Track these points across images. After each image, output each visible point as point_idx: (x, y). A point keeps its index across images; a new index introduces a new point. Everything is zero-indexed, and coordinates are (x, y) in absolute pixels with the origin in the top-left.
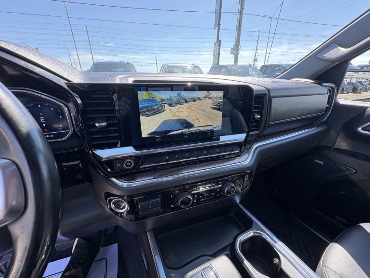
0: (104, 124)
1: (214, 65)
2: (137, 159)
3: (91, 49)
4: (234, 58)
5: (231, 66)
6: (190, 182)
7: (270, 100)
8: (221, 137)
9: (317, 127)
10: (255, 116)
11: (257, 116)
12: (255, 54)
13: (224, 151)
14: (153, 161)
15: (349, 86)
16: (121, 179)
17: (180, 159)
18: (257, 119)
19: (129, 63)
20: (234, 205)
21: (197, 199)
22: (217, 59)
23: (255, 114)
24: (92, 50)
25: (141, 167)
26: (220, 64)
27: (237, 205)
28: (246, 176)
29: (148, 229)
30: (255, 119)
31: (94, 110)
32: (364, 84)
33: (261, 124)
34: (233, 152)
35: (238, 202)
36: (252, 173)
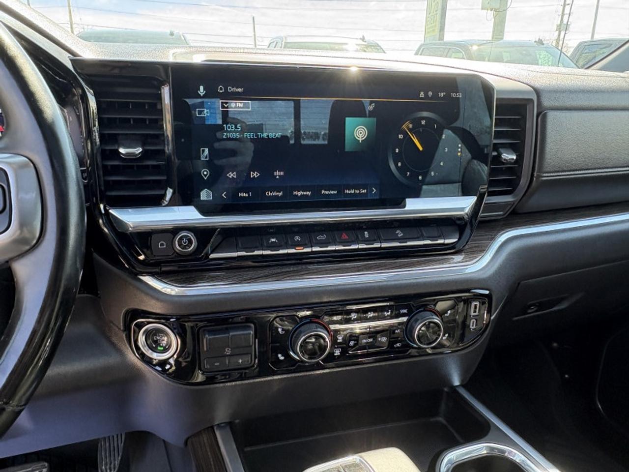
0: (136, 151)
1: (428, 42)
2: (203, 234)
5: (480, 43)
6: (325, 300)
7: (542, 115)
8: (408, 200)
10: (502, 154)
11: (508, 154)
12: (561, 8)
13: (416, 236)
14: (240, 245)
16: (165, 279)
17: (305, 246)
18: (508, 162)
20: (446, 389)
21: (342, 348)
23: (501, 150)
25: (212, 256)
27: (453, 389)
28: (474, 303)
29: (216, 423)
30: (503, 163)
31: (116, 118)
33: (519, 178)
34: (441, 241)
35: (456, 382)
36: (489, 297)
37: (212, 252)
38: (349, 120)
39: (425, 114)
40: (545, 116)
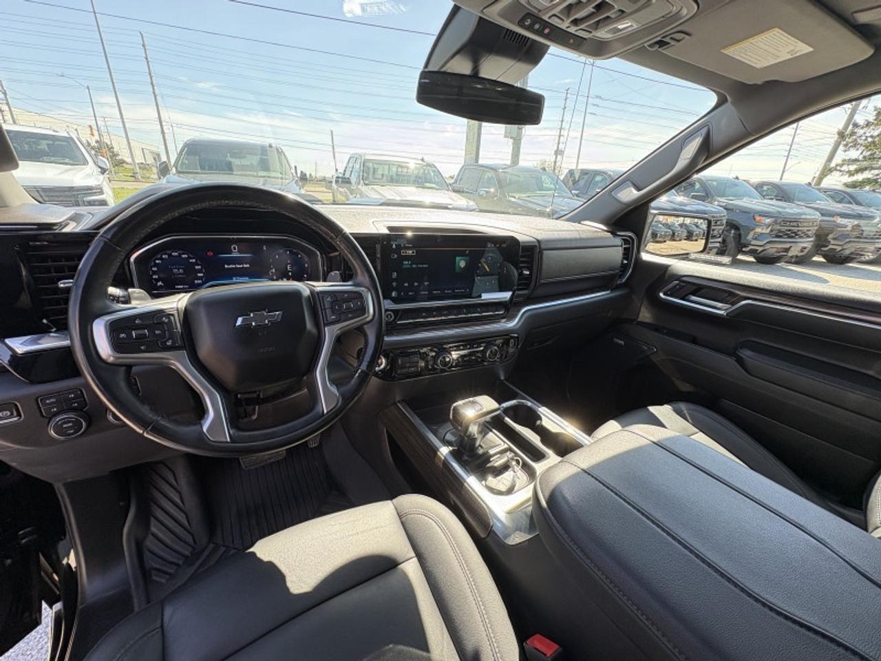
3: (155, 96)
4: (511, 147)
5: (504, 167)
6: (450, 341)
7: (541, 252)
8: (483, 294)
9: (611, 290)
11: (526, 271)
14: (410, 317)
15: (682, 230)
17: (438, 317)
18: (526, 275)
19: (274, 145)
22: (475, 148)
23: (523, 269)
24: (158, 98)
25: (397, 322)
26: (481, 162)
28: (511, 341)
29: (397, 401)
30: (524, 275)
32: (701, 227)
33: (530, 282)
34: (497, 313)
35: (502, 378)
36: (518, 337)
37: (398, 320)
38: (457, 258)
39: (491, 255)
40: (542, 253)
